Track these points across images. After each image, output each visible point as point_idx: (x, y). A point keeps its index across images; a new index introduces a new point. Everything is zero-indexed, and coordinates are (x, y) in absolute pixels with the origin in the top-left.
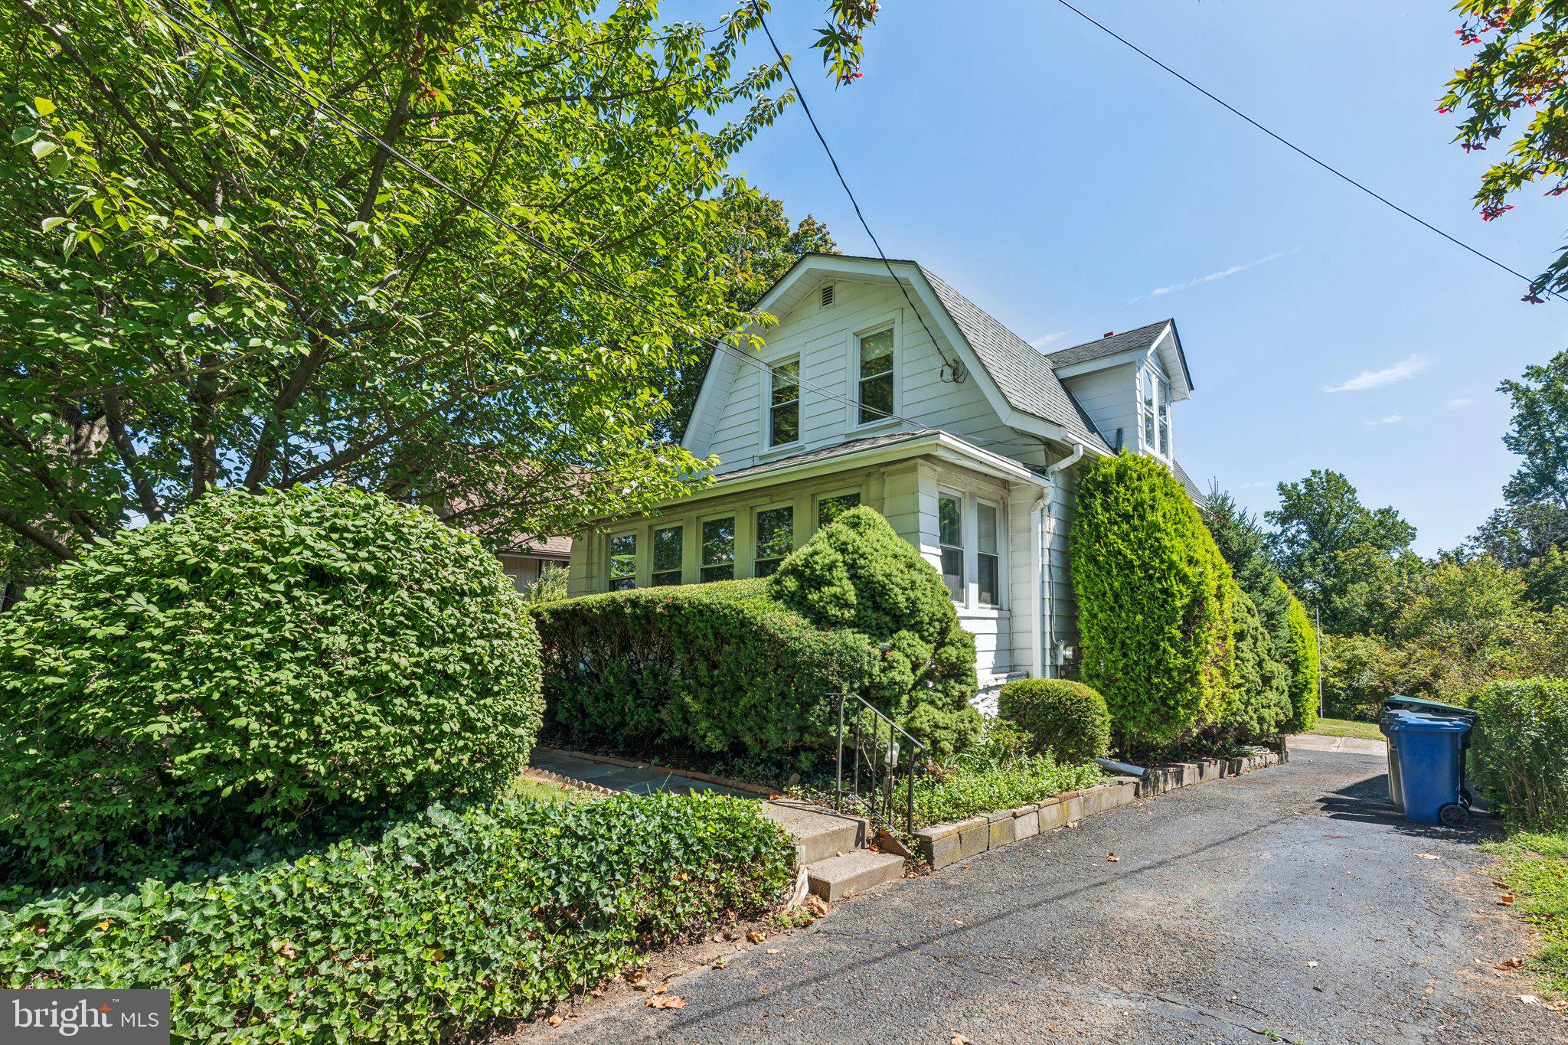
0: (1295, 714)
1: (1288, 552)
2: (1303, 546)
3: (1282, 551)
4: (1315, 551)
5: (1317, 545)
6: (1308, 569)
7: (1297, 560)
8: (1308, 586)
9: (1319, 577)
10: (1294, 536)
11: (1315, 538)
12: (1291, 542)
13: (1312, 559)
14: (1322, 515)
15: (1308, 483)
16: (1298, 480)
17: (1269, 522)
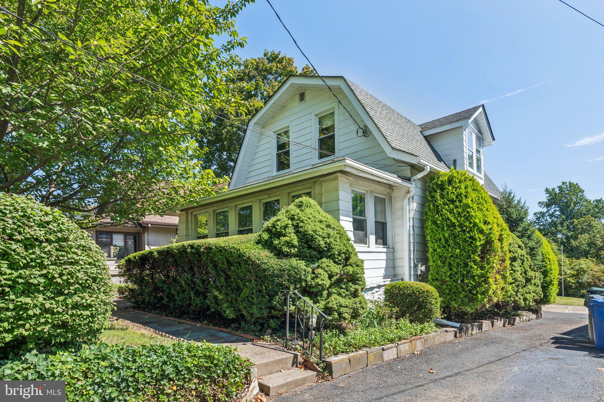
0: (545, 296)
1: (550, 220)
2: (557, 218)
3: (547, 220)
4: (563, 220)
5: (564, 217)
6: (559, 228)
7: (554, 224)
8: (560, 236)
9: (565, 232)
10: (553, 213)
11: (563, 214)
12: (551, 216)
13: (562, 223)
14: (567, 203)
15: (560, 188)
16: (555, 187)
17: (540, 206)
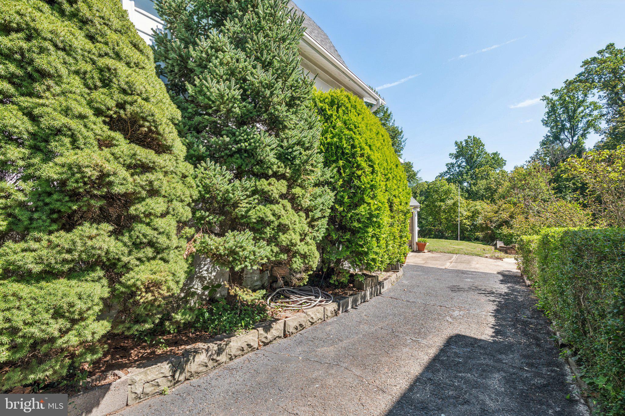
1: (458, 170)
2: (463, 168)
3: (455, 170)
4: (468, 170)
5: (468, 167)
6: (465, 177)
7: (461, 174)
8: (465, 184)
9: (469, 180)
10: (460, 164)
11: (468, 165)
12: (459, 166)
13: (467, 173)
14: (471, 155)
15: (466, 141)
16: (463, 140)
17: (451, 158)
